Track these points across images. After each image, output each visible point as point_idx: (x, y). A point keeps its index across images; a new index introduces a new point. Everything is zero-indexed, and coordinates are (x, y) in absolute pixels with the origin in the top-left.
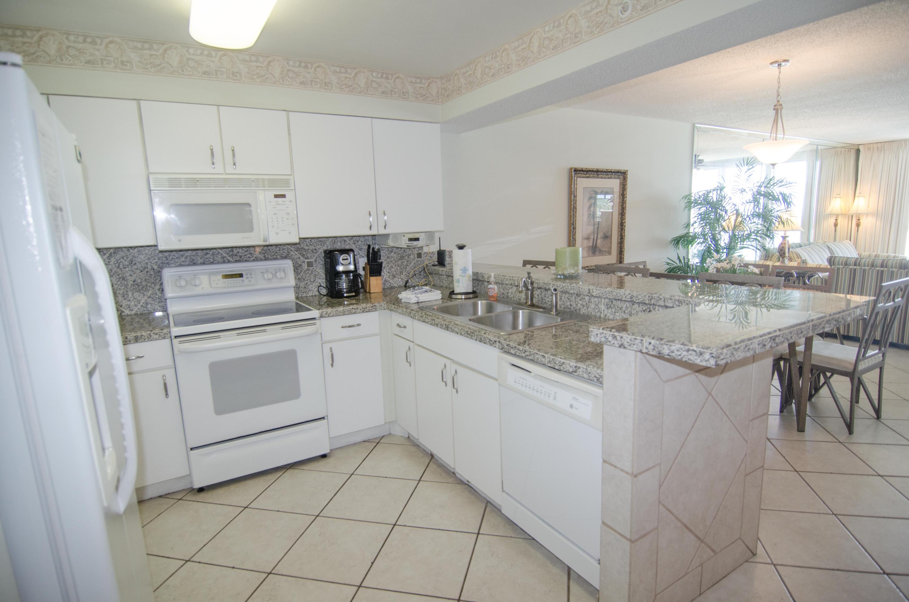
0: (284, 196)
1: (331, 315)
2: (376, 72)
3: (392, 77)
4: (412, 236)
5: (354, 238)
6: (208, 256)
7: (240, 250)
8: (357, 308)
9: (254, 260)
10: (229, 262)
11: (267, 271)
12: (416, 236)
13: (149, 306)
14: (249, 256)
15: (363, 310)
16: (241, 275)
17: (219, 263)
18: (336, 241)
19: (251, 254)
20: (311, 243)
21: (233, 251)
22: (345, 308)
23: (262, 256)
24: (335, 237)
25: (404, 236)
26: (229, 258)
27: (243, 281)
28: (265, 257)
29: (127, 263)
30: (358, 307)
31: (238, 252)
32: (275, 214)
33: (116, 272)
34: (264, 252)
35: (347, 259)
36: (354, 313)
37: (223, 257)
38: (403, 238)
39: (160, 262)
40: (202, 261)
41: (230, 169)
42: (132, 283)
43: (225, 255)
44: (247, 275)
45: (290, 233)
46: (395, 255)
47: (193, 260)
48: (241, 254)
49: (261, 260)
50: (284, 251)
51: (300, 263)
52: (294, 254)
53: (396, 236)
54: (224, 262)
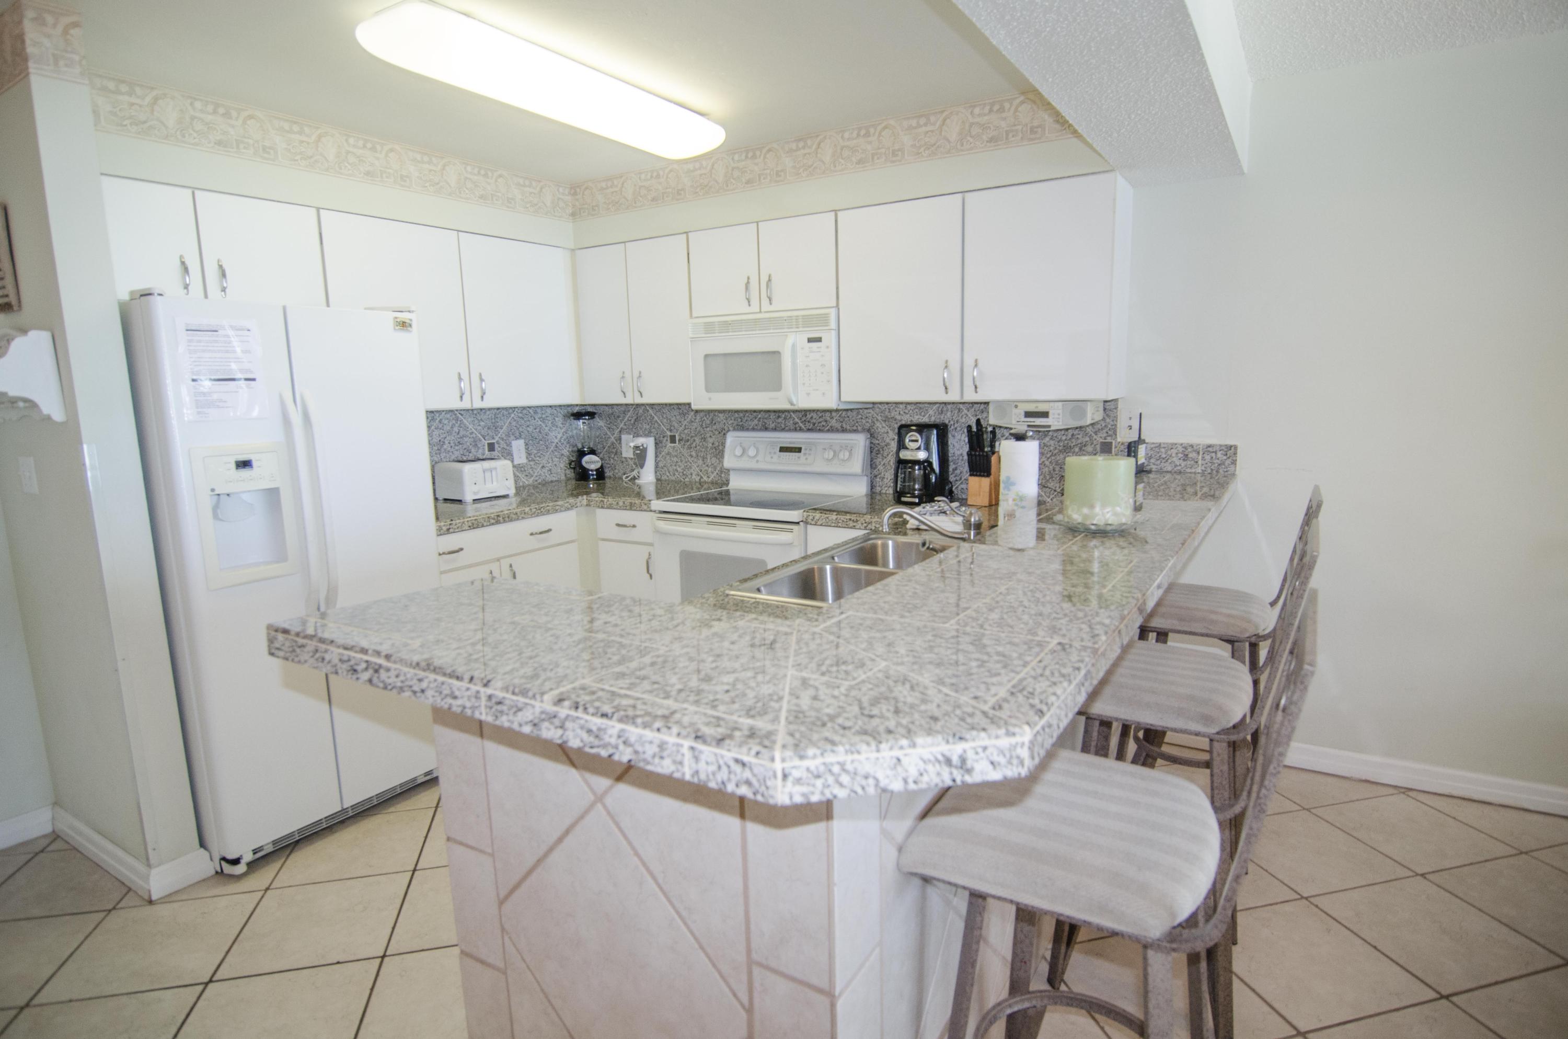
0: (819, 340)
1: (819, 523)
2: (980, 105)
3: (1011, 104)
4: (1031, 408)
5: (976, 405)
6: (780, 420)
7: (815, 415)
8: (857, 521)
9: (828, 431)
10: (801, 430)
11: (831, 447)
12: (1042, 408)
13: (723, 475)
14: (824, 423)
15: (865, 525)
16: (799, 450)
17: (790, 430)
18: (945, 409)
19: (826, 421)
20: (907, 411)
21: (806, 415)
22: (839, 516)
23: (838, 425)
24: (943, 403)
25: (1016, 407)
26: (801, 425)
27: (799, 458)
28: (842, 427)
29: (708, 422)
30: (858, 519)
31: (812, 418)
32: (807, 366)
33: (699, 432)
34: (842, 420)
35: (917, 441)
36: (851, 528)
37: (796, 423)
38: (1015, 411)
39: (736, 423)
40: (773, 426)
41: (766, 306)
42: (710, 445)
43: (797, 420)
44: (806, 449)
45: (824, 394)
46: (1052, 442)
47: (766, 423)
48: (814, 421)
49: (837, 431)
50: (867, 420)
51: (888, 440)
52: (880, 426)
53: (1003, 406)
54: (795, 430)
